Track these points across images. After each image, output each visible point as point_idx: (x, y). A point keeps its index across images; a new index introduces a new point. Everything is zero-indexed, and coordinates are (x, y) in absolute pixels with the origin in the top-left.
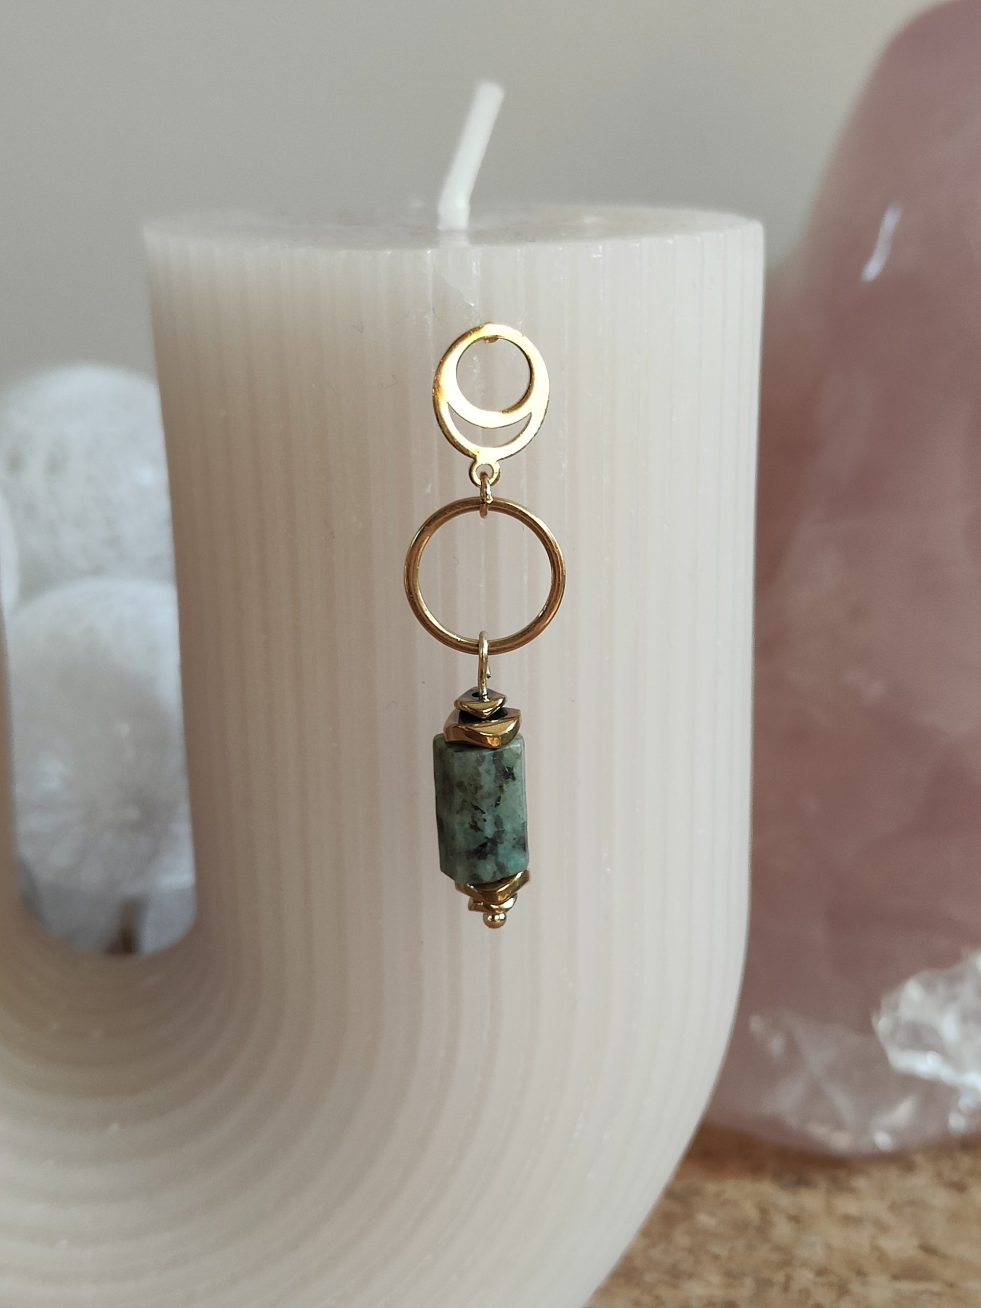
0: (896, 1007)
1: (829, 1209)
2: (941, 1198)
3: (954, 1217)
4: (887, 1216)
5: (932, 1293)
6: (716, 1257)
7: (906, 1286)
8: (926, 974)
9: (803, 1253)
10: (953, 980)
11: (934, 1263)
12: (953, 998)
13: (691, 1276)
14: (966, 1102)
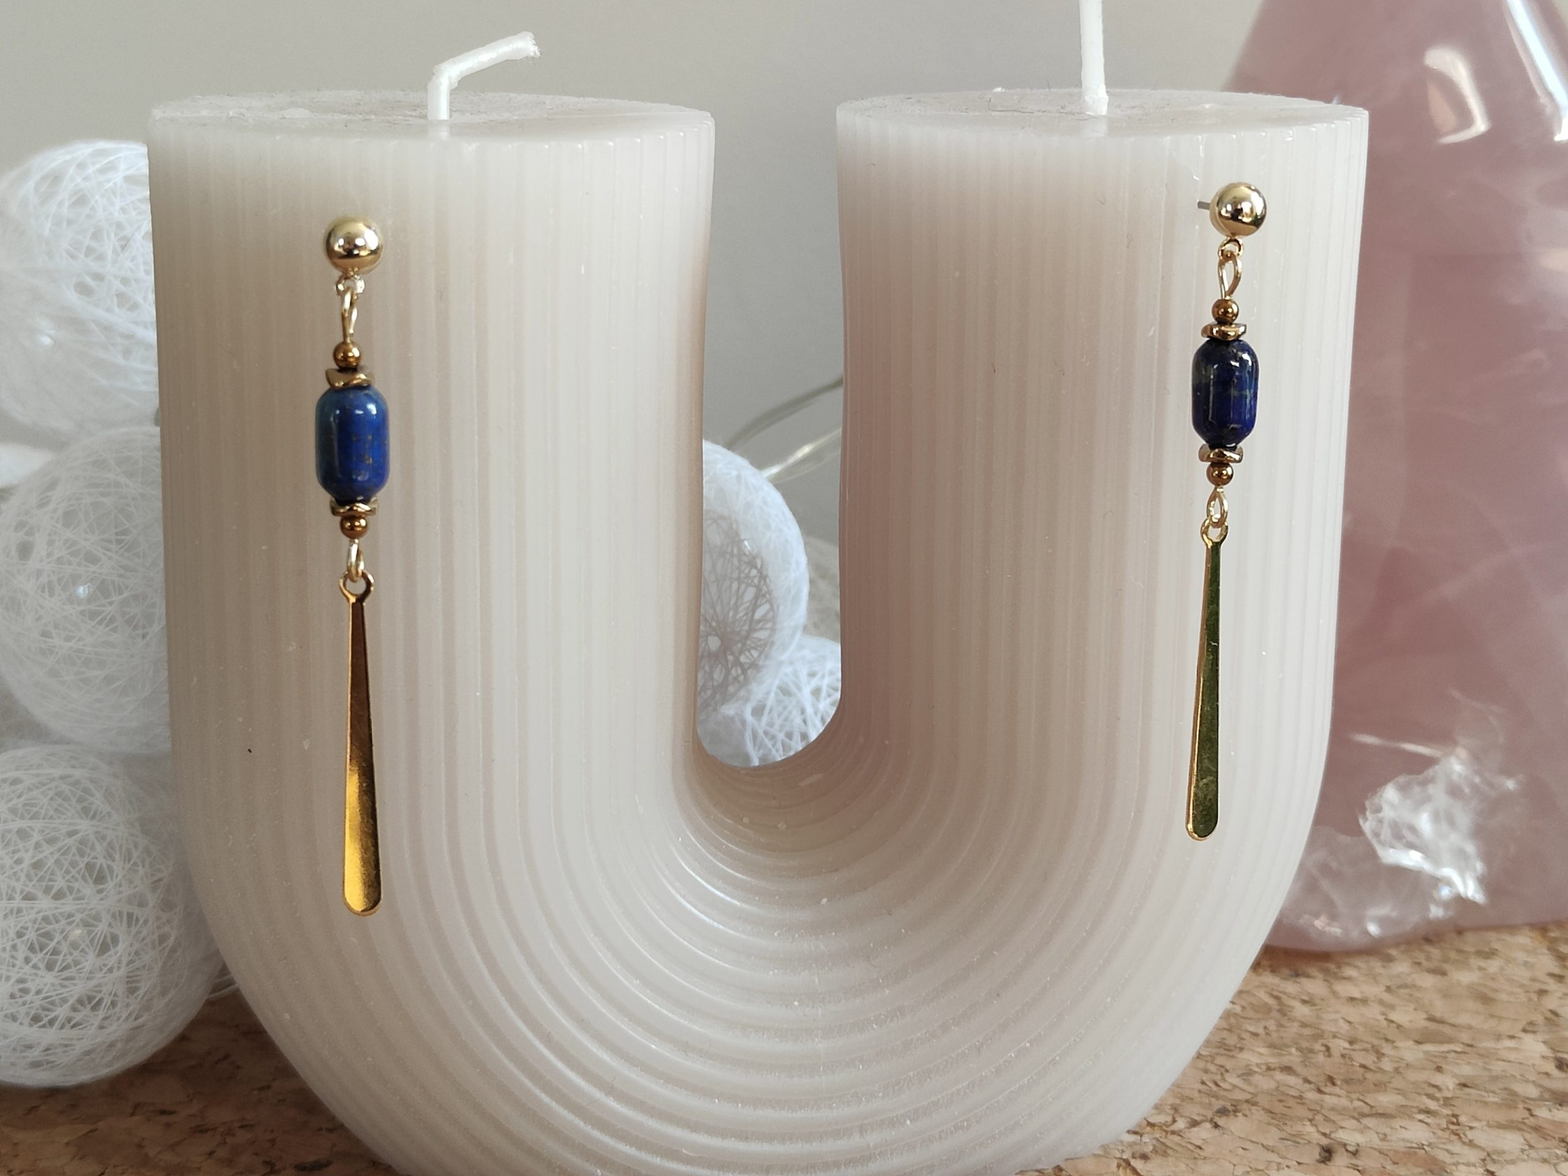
0: (1378, 810)
1: (1334, 993)
2: (1428, 981)
4: (1386, 997)
5: (1456, 1052)
6: (1255, 1035)
7: (1429, 1047)
8: (1402, 779)
9: (1329, 1028)
10: (1424, 783)
11: (1447, 1030)
13: (1241, 1049)
14: (1445, 893)
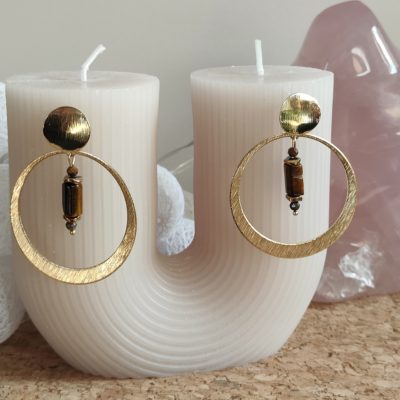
0: (343, 262)
3: (364, 313)
4: (347, 314)
9: (331, 323)
10: (356, 254)
12: (357, 259)
14: (363, 285)
